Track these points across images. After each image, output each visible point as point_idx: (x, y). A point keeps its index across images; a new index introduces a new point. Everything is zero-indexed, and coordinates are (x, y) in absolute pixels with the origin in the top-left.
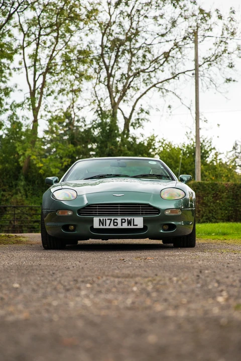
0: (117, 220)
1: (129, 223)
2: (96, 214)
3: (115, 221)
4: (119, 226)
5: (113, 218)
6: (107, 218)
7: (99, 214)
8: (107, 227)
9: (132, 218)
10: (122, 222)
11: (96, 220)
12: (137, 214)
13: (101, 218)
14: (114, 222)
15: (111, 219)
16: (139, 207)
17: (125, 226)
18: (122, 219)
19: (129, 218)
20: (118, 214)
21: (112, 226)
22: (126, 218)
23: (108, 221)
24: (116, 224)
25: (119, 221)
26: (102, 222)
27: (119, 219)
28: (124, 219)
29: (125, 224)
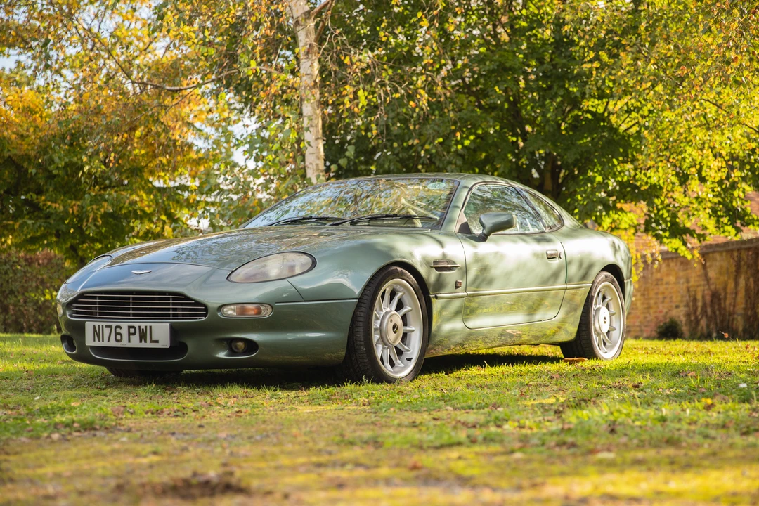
0: (120, 327)
1: (143, 336)
2: (96, 313)
3: (118, 330)
4: (125, 343)
5: (114, 325)
6: (105, 324)
7: (100, 314)
8: (105, 344)
9: (148, 325)
10: (130, 334)
11: (89, 326)
12: (165, 315)
13: (97, 324)
14: (116, 334)
15: (111, 327)
16: (169, 299)
17: (135, 342)
18: (129, 328)
19: (143, 325)
20: (129, 315)
21: (113, 344)
22: (136, 325)
23: (107, 331)
24: (118, 337)
25: (124, 331)
26: (97, 334)
27: (125, 325)
28: (134, 327)
29: (135, 339)
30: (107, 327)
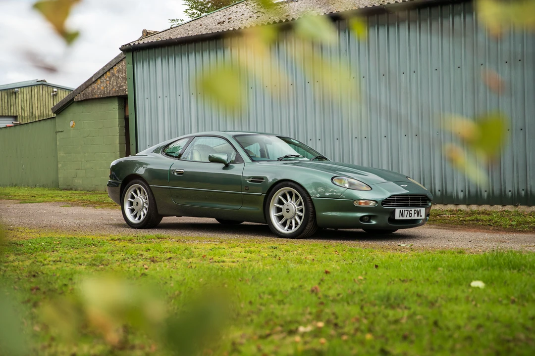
0: (411, 210)
1: (418, 214)
2: (394, 205)
3: (411, 212)
4: (413, 218)
5: (409, 209)
7: (396, 205)
8: (405, 218)
9: (420, 209)
10: (415, 213)
11: (397, 211)
12: (417, 205)
13: (401, 209)
14: (410, 213)
15: (408, 210)
16: (420, 198)
17: (416, 217)
18: (415, 210)
19: (418, 209)
20: (408, 205)
21: (408, 218)
22: (416, 209)
23: (406, 212)
24: (410, 215)
25: (413, 212)
26: (401, 214)
27: (413, 209)
28: (416, 210)
29: (416, 215)
30: (406, 210)
